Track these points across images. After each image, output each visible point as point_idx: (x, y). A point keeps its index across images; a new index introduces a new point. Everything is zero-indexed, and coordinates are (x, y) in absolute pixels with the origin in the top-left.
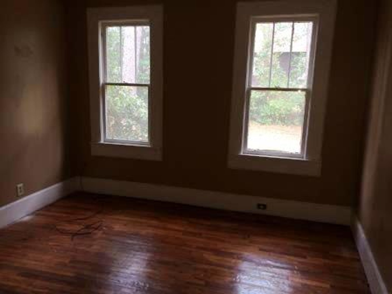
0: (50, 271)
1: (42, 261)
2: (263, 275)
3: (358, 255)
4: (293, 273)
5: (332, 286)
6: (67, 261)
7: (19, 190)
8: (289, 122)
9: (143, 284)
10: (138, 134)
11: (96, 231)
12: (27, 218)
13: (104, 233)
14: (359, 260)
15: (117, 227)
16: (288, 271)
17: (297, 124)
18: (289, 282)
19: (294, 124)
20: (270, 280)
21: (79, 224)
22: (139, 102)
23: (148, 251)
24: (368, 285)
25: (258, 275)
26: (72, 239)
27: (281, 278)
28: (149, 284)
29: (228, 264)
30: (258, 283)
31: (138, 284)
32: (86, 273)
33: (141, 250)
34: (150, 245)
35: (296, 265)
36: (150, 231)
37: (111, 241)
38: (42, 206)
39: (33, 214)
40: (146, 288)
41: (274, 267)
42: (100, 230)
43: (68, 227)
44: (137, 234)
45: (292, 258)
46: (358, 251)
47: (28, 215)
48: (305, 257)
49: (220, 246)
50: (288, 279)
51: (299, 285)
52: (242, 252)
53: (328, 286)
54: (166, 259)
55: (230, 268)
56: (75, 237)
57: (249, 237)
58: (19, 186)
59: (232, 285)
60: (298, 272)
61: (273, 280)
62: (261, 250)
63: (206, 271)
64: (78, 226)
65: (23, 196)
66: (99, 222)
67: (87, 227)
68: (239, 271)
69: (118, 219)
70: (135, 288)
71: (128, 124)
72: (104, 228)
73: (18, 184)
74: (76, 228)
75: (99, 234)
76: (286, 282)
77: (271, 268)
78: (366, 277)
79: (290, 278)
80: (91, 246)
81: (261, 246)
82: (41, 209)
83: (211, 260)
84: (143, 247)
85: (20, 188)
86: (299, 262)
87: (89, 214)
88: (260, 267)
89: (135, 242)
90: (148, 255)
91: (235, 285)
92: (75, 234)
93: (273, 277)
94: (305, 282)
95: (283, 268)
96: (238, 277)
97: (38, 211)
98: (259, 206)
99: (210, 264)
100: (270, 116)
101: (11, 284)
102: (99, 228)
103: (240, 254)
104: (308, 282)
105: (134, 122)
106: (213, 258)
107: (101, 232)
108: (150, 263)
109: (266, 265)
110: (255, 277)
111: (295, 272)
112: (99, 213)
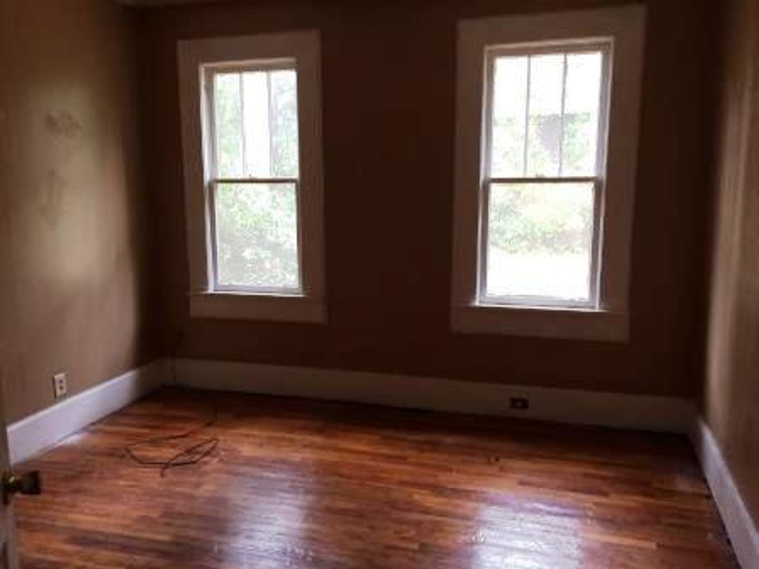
0: (126, 533)
1: (108, 515)
2: (529, 529)
3: (708, 488)
4: (586, 524)
5: (659, 545)
6: (155, 514)
7: (58, 386)
8: (562, 248)
9: (302, 552)
10: (277, 276)
11: (206, 459)
12: (74, 439)
13: (221, 461)
14: (709, 497)
15: (247, 450)
16: (576, 521)
17: (580, 249)
18: (579, 540)
19: (573, 251)
20: (542, 538)
21: (174, 446)
22: (276, 215)
23: (307, 492)
24: (729, 542)
25: (518, 529)
26: (162, 475)
27: (563, 535)
28: (314, 551)
29: (460, 511)
30: (520, 544)
31: (293, 551)
32: (192, 533)
33: (294, 489)
34: (311, 480)
35: (590, 509)
36: (309, 455)
37: (236, 474)
38: (100, 416)
39: (84, 429)
40: (309, 559)
41: (549, 513)
42: (214, 456)
43: (152, 453)
44: (283, 462)
45: (581, 496)
46: (705, 481)
47: (75, 433)
48: (606, 494)
49: (443, 478)
50: (575, 535)
51: (597, 545)
52: (485, 489)
53: (652, 546)
54: (342, 504)
55: (466, 518)
56: (167, 471)
57: (497, 459)
58: (58, 377)
59: (469, 549)
60: (594, 522)
61: (549, 537)
62: (522, 483)
63: (418, 524)
64: (171, 451)
65: (64, 397)
66: (210, 441)
67: (189, 451)
68: (483, 523)
69: (247, 436)
70: (288, 559)
71: (256, 257)
72: (223, 453)
73: (56, 374)
74: (168, 453)
75: (214, 463)
76: (573, 540)
77: (542, 516)
78: (724, 528)
79: (580, 534)
80: (198, 485)
81: (522, 477)
82: (100, 421)
83: (428, 505)
84: (297, 484)
85: (61, 381)
86: (596, 504)
87: (190, 427)
88: (522, 515)
89: (283, 476)
90: (310, 498)
91: (476, 547)
92: (166, 465)
93: (548, 532)
94: (607, 539)
95: (565, 515)
96: (481, 534)
97: (94, 424)
98: (514, 402)
99: (427, 511)
100: (524, 238)
101: (51, 558)
102: (214, 453)
103: (483, 492)
104: (616, 540)
105: (269, 254)
106: (432, 501)
107: (216, 460)
108: (312, 513)
109: (534, 511)
110: (512, 532)
111: (589, 521)
112: (209, 424)
